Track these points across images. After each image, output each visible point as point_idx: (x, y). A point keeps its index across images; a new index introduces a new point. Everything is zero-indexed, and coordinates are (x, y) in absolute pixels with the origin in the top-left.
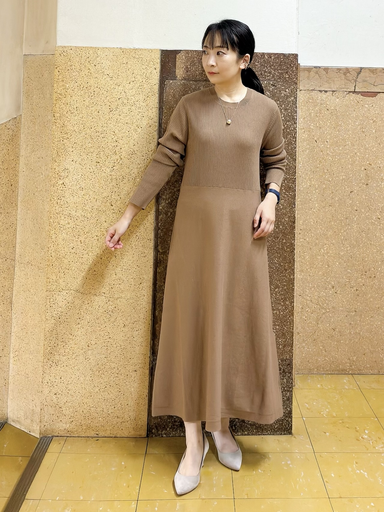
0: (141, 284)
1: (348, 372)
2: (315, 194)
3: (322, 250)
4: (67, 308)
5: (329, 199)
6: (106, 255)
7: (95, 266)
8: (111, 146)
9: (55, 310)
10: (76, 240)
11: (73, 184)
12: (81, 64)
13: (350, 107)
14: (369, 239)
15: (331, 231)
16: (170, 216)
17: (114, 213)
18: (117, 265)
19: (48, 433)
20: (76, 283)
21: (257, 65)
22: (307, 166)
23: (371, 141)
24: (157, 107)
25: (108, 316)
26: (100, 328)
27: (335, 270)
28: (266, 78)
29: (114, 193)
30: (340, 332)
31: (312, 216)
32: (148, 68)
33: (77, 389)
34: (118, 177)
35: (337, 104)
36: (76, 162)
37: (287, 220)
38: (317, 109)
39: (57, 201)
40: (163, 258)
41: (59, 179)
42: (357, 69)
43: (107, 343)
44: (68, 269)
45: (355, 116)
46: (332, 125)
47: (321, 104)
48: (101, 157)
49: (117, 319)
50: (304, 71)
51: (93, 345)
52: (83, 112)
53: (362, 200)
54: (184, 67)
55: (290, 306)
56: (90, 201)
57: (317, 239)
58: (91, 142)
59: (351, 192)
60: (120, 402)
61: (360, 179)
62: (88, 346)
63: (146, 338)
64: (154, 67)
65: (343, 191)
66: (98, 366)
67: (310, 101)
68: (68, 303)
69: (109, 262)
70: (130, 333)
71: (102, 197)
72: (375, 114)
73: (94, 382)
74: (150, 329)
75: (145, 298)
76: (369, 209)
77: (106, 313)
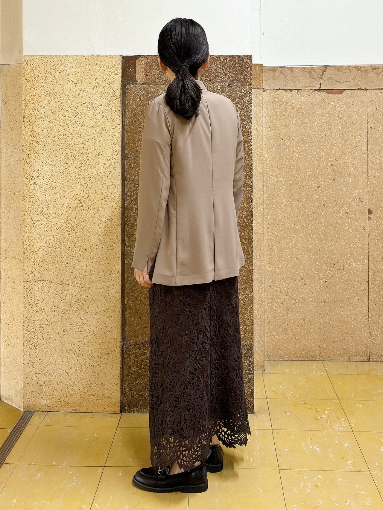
0: (110, 274)
1: (318, 359)
2: (282, 189)
3: (290, 243)
4: (43, 297)
5: (296, 194)
6: (77, 248)
7: (68, 258)
8: (78, 148)
9: (32, 299)
10: (49, 235)
11: (44, 184)
12: (47, 72)
13: (315, 105)
14: (337, 233)
15: (299, 226)
17: (83, 209)
18: (87, 257)
19: (30, 408)
20: (50, 274)
21: (213, 68)
23: (338, 137)
24: (120, 111)
25: (81, 304)
26: (74, 315)
27: (304, 263)
28: (221, 79)
29: (82, 191)
30: (309, 321)
31: (280, 211)
32: (111, 74)
33: (55, 370)
34: (85, 176)
35: (303, 102)
36: (46, 163)
37: (245, 214)
38: (282, 107)
39: (29, 199)
41: (30, 179)
42: (321, 67)
43: (80, 328)
44: (43, 262)
45: (320, 113)
46: (298, 122)
47: (287, 103)
48: (69, 158)
49: (89, 307)
50: (269, 71)
51: (68, 330)
52: (51, 117)
53: (329, 195)
54: (144, 72)
55: (250, 295)
56: (60, 199)
57: (285, 233)
58: (59, 144)
59: (318, 187)
60: (95, 382)
61: (327, 174)
62: (64, 331)
63: (116, 324)
64: (116, 72)
65: (310, 186)
66: (74, 349)
67: (276, 100)
68: (44, 292)
69: (80, 254)
70: (102, 320)
71: (71, 195)
72: (341, 111)
73: (70, 364)
74: (120, 316)
75: (114, 287)
76: (336, 203)
77: (79, 301)
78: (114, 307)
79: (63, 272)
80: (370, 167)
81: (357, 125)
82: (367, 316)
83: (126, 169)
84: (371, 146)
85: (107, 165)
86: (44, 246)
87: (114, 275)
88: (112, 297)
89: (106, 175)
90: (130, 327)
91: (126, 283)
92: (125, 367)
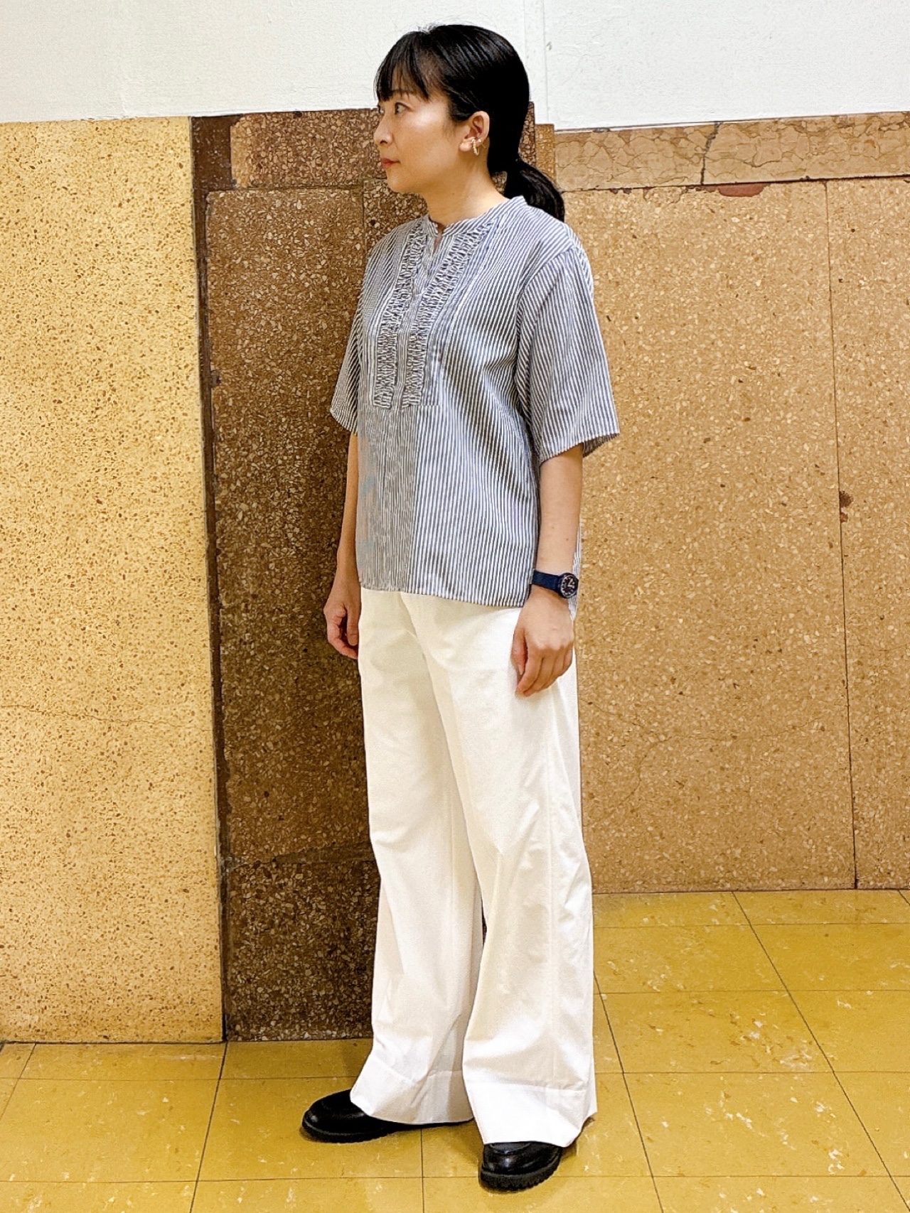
0: (183, 685)
1: (721, 886)
2: (612, 449)
3: (639, 588)
4: (13, 750)
5: (650, 460)
6: (95, 620)
7: (71, 647)
8: (86, 361)
10: (21, 588)
13: (691, 227)
14: (759, 558)
15: (661, 542)
16: (243, 519)
17: (107, 520)
18: (122, 642)
20: (27, 688)
23: (753, 308)
24: (192, 260)
25: (110, 765)
26: (93, 794)
27: (677, 637)
29: (102, 472)
30: (697, 789)
31: (610, 505)
32: (163, 165)
33: (49, 935)
34: (109, 433)
35: (658, 221)
38: (606, 236)
40: (232, 622)
42: (704, 127)
43: (112, 827)
44: (8, 658)
45: (705, 248)
46: (648, 274)
47: (618, 224)
48: (65, 387)
49: (132, 771)
50: (569, 142)
51: (78, 833)
52: (14, 284)
53: (736, 459)
54: (252, 156)
56: (46, 494)
57: (625, 562)
58: (37, 353)
59: (706, 441)
60: (154, 963)
61: (728, 406)
62: (68, 836)
63: (202, 814)
64: (178, 161)
65: (684, 438)
66: (95, 881)
67: (589, 217)
68: (14, 737)
69: (101, 635)
70: (166, 804)
71: (74, 483)
72: (759, 239)
73: (88, 919)
74: (213, 792)
75: (193, 717)
76: (756, 480)
77: (104, 757)
78: (196, 768)
79: (59, 683)
80: (840, 383)
81: (801, 276)
82: (847, 772)
83: (215, 409)
84: (841, 329)
85: (164, 403)
86: (9, 618)
87: (193, 686)
88: (191, 744)
89: (162, 427)
90: (240, 819)
91: (226, 706)
92: (232, 923)
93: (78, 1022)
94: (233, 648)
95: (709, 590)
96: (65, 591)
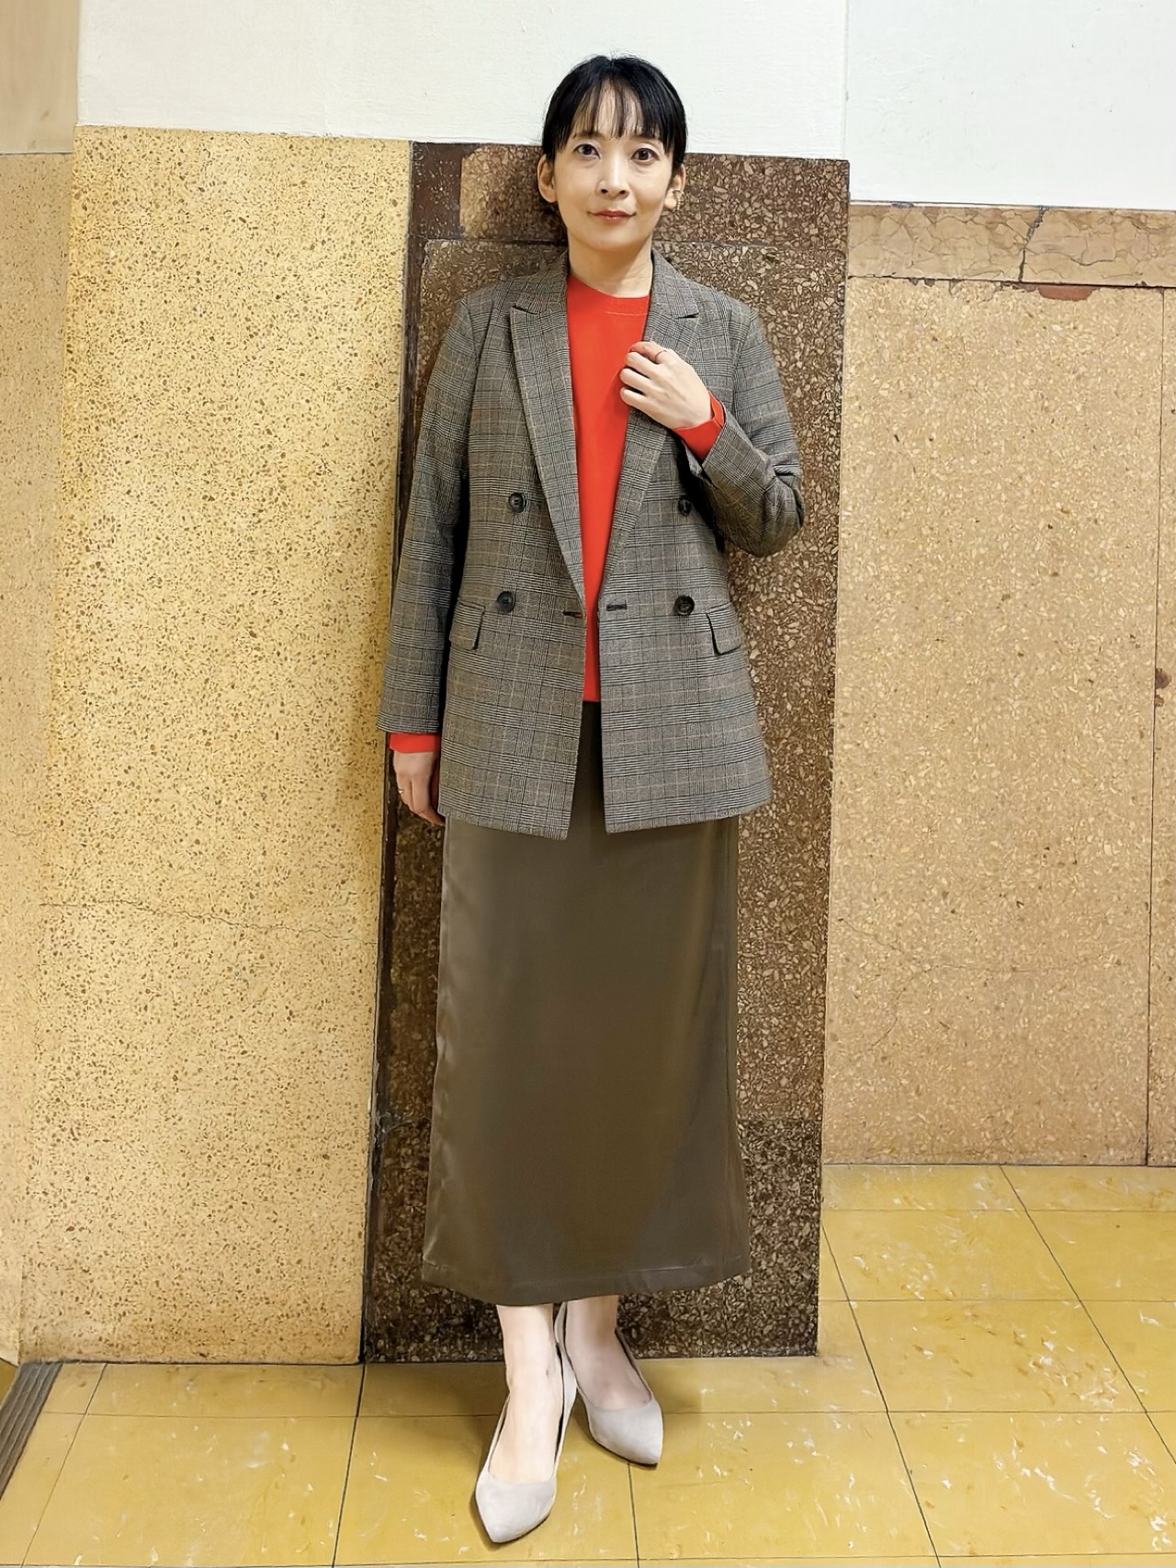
0: (343, 882)
1: (988, 1158)
2: (890, 602)
3: (911, 778)
4: (110, 960)
5: (935, 618)
6: (234, 792)
7: (200, 826)
8: (250, 448)
9: (71, 966)
10: (139, 743)
11: (130, 566)
13: (1004, 332)
15: (941, 720)
17: (260, 659)
18: (268, 823)
19: (45, 1352)
20: (136, 878)
21: (718, 195)
22: (868, 516)
23: (1070, 438)
25: (240, 985)
26: (213, 1023)
27: (953, 841)
28: (746, 235)
29: (260, 594)
30: (964, 1033)
31: (883, 672)
32: (373, 202)
33: (137, 1214)
34: (273, 545)
35: (965, 322)
36: (138, 496)
37: (808, 683)
38: (900, 335)
39: (76, 619)
41: (83, 548)
42: (1027, 211)
43: (234, 1068)
44: (113, 837)
45: (1019, 360)
46: (948, 387)
47: (915, 321)
48: (221, 480)
49: (268, 994)
50: (862, 217)
51: (189, 1075)
53: (1039, 623)
54: (487, 198)
55: (814, 955)
56: (183, 620)
57: (897, 744)
58: (188, 432)
59: (1005, 597)
60: (276, 1254)
61: (1033, 556)
62: (175, 1078)
64: (391, 195)
65: (978, 593)
66: (206, 1141)
67: (881, 310)
68: (113, 943)
69: (242, 812)
70: (309, 1038)
71: (222, 607)
72: (1083, 354)
73: (193, 1192)
74: (373, 1025)
75: (356, 927)
76: (1061, 651)
77: (233, 973)
78: (353, 993)
79: (180, 873)
80: (1164, 537)
81: (1129, 401)
82: (1144, 1018)
84: (1170, 470)
85: (347, 509)
86: (119, 783)
87: (356, 884)
88: (348, 961)
89: (343, 540)
90: (405, 1063)
91: (398, 913)
92: (384, 1201)
93: (167, 1334)
94: (413, 836)
95: (996, 784)
96: (197, 751)
